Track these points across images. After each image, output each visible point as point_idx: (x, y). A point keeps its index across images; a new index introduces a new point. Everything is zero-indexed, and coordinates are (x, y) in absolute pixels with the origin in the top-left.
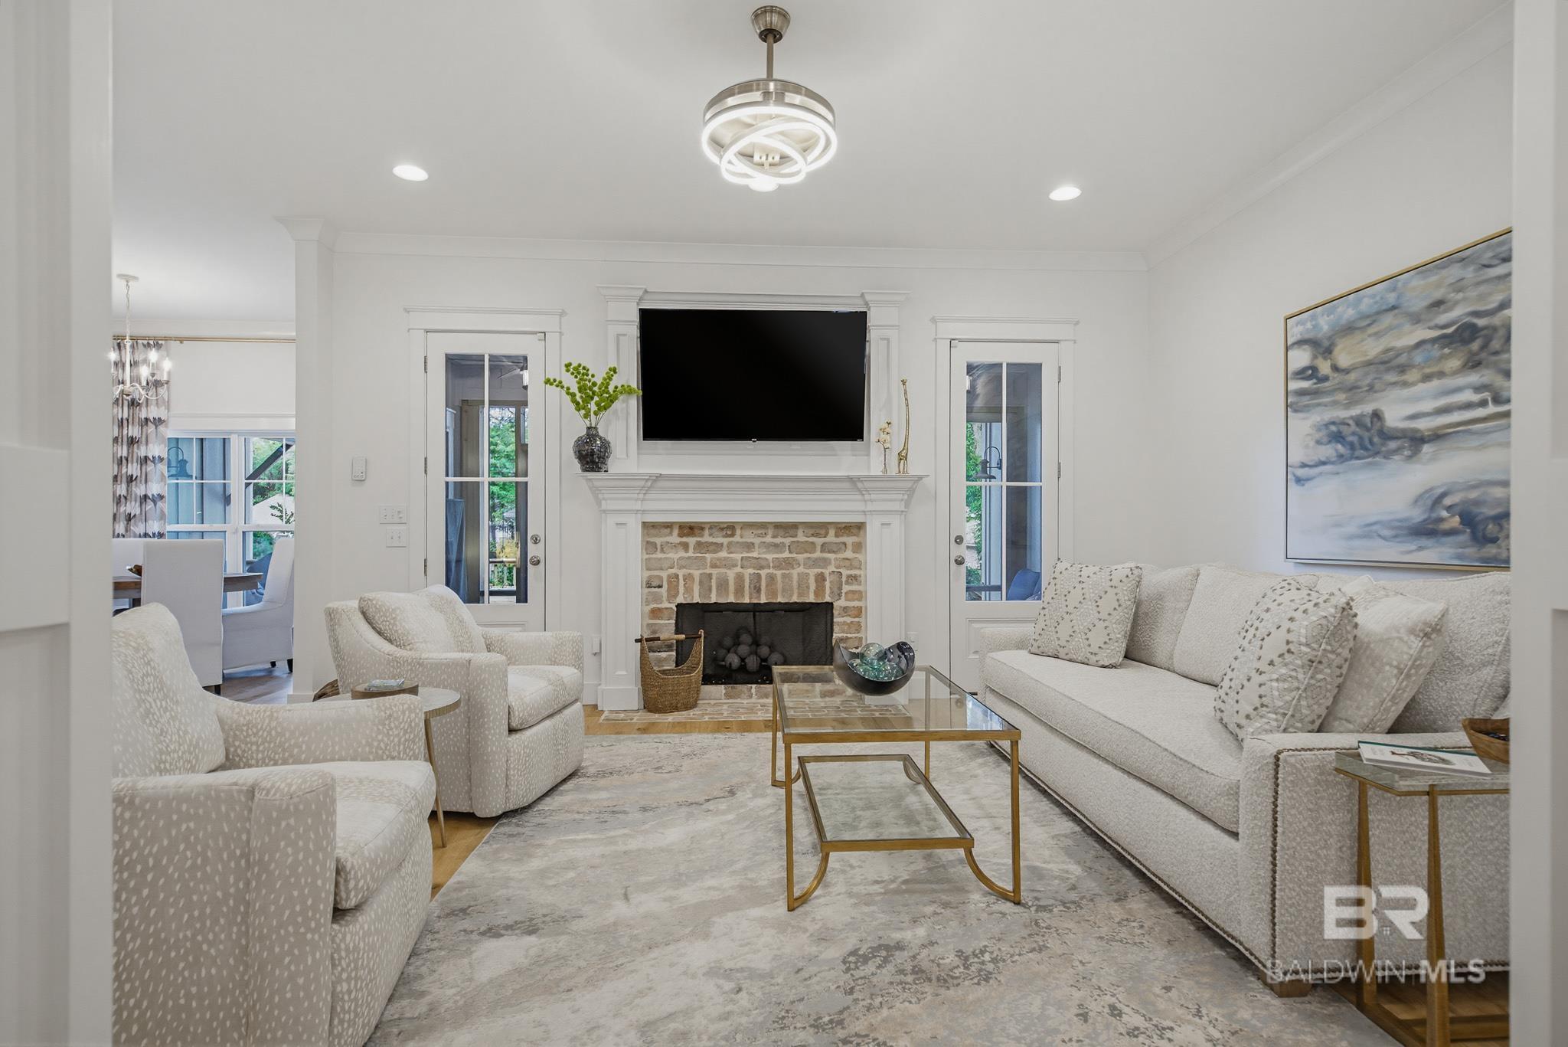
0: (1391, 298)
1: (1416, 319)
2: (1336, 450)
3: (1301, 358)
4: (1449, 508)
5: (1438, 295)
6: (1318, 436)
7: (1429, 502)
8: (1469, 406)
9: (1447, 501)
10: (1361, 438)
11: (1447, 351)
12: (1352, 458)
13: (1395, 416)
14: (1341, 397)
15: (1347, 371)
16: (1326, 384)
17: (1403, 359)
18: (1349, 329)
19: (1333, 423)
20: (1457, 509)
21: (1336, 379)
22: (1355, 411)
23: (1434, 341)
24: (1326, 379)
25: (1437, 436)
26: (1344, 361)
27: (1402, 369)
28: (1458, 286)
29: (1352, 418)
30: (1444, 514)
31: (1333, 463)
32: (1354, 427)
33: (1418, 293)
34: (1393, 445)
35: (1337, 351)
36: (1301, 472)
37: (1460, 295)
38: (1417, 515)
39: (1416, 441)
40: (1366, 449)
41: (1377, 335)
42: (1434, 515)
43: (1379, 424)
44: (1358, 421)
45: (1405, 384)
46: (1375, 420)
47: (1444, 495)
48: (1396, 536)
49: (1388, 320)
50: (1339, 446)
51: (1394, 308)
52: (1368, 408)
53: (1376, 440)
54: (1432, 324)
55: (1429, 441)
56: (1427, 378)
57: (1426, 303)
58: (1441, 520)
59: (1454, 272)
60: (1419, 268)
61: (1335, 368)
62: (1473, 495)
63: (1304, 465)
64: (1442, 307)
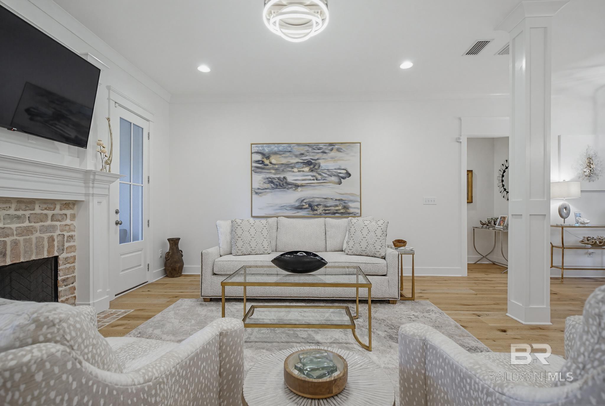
0: (289, 149)
1: (296, 156)
2: (271, 186)
3: (259, 157)
4: (305, 203)
5: (302, 152)
6: (264, 181)
7: (300, 201)
8: (310, 180)
9: (305, 201)
10: (280, 183)
11: (304, 166)
12: (276, 188)
13: (290, 178)
14: (273, 171)
15: (275, 165)
16: (267, 167)
17: (293, 165)
18: (276, 153)
19: (270, 178)
20: (308, 203)
21: (271, 166)
22: (278, 176)
23: (301, 163)
24: (267, 165)
25: (302, 186)
26: (273, 161)
27: (292, 168)
28: (308, 151)
29: (276, 177)
30: (304, 204)
31: (270, 189)
32: (277, 180)
33: (297, 150)
34: (290, 186)
35: (271, 158)
36: (257, 191)
37: (308, 154)
38: (297, 204)
39: (297, 186)
40: (281, 186)
41: (285, 157)
42: (301, 204)
43: (285, 180)
44: (279, 179)
45: (293, 172)
46: (284, 179)
47: (304, 200)
48: (291, 209)
49: (288, 154)
50: (272, 185)
51: (290, 152)
52: (282, 176)
53: (284, 184)
54: (301, 158)
55: (300, 187)
56: (299, 171)
57: (299, 153)
58: (303, 205)
59: (307, 148)
60: (299, 144)
61: (271, 163)
62: (311, 200)
63: (259, 189)
64: (303, 155)
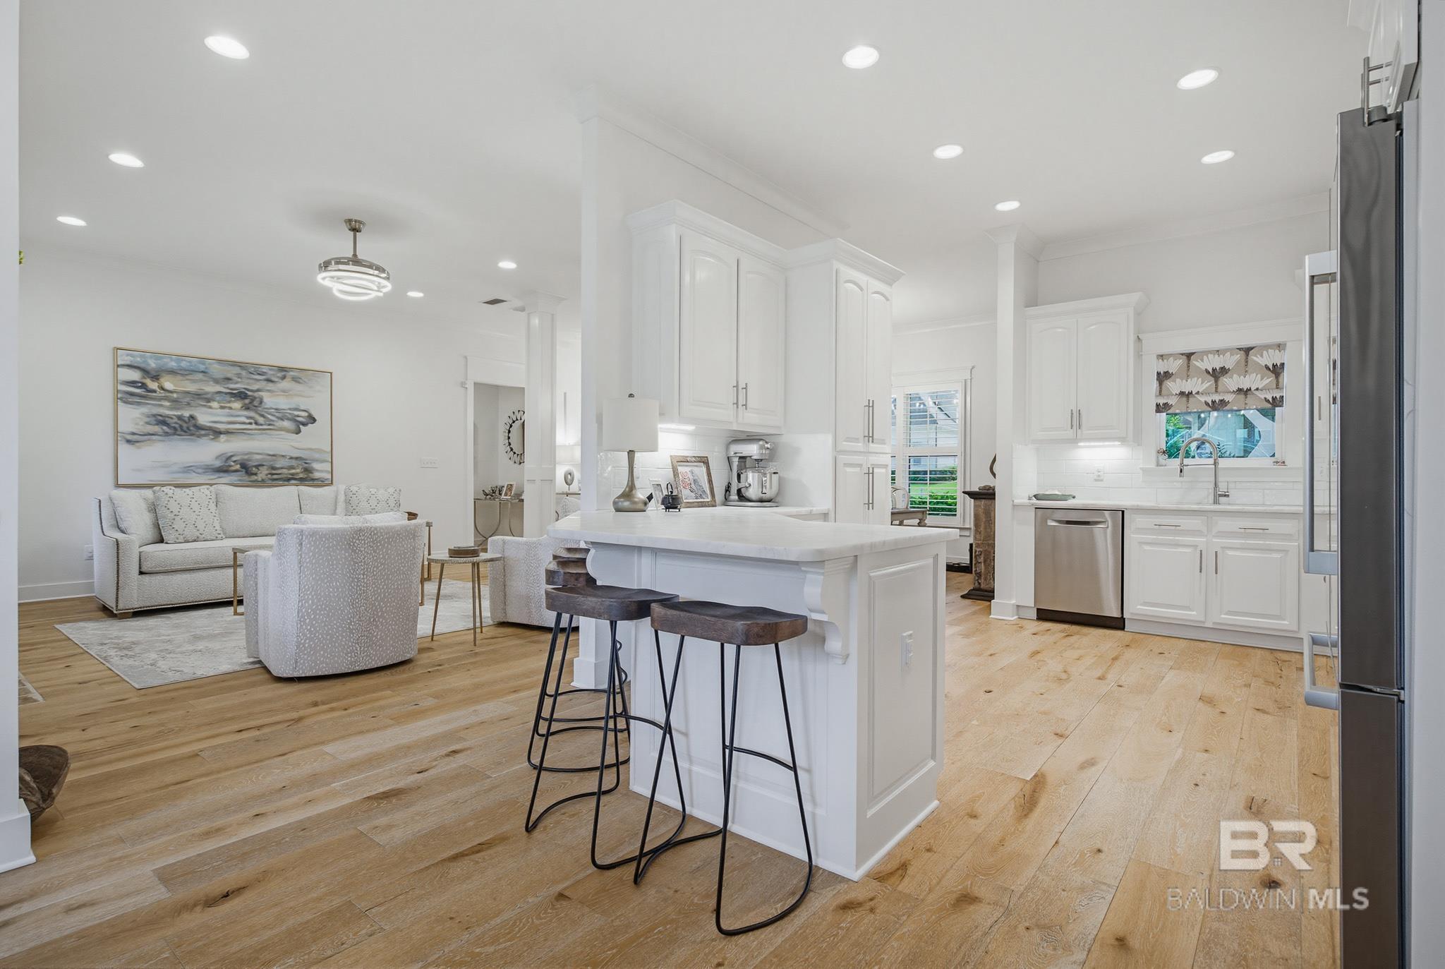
0: (202, 367)
1: (216, 381)
2: (163, 430)
3: (135, 375)
4: (234, 462)
5: (229, 375)
6: (148, 420)
7: (224, 459)
8: (244, 423)
9: (234, 459)
10: (181, 426)
11: (233, 399)
12: (175, 434)
13: (204, 418)
14: (167, 404)
15: (171, 392)
16: (154, 394)
17: (209, 396)
18: (172, 372)
19: (160, 415)
20: (239, 462)
21: (161, 393)
22: (179, 413)
23: (226, 393)
24: (155, 391)
25: (227, 432)
26: (168, 385)
27: (209, 400)
28: (239, 376)
29: (175, 415)
30: (233, 464)
31: (160, 435)
32: (176, 420)
33: (217, 370)
34: (203, 432)
35: (162, 380)
36: (129, 437)
37: (239, 380)
38: (218, 464)
39: (217, 433)
40: (185, 432)
41: (194, 381)
42: (227, 464)
43: (193, 421)
44: (180, 418)
45: (210, 407)
46: (191, 419)
47: (232, 456)
48: (204, 472)
49: (200, 376)
50: (165, 428)
51: (202, 372)
52: (186, 414)
53: (192, 428)
54: (226, 386)
55: (224, 434)
56: (222, 408)
57: (222, 376)
58: (231, 466)
59: (237, 370)
60: (220, 361)
61: (162, 388)
62: (246, 457)
63: (133, 434)
64: (231, 381)
